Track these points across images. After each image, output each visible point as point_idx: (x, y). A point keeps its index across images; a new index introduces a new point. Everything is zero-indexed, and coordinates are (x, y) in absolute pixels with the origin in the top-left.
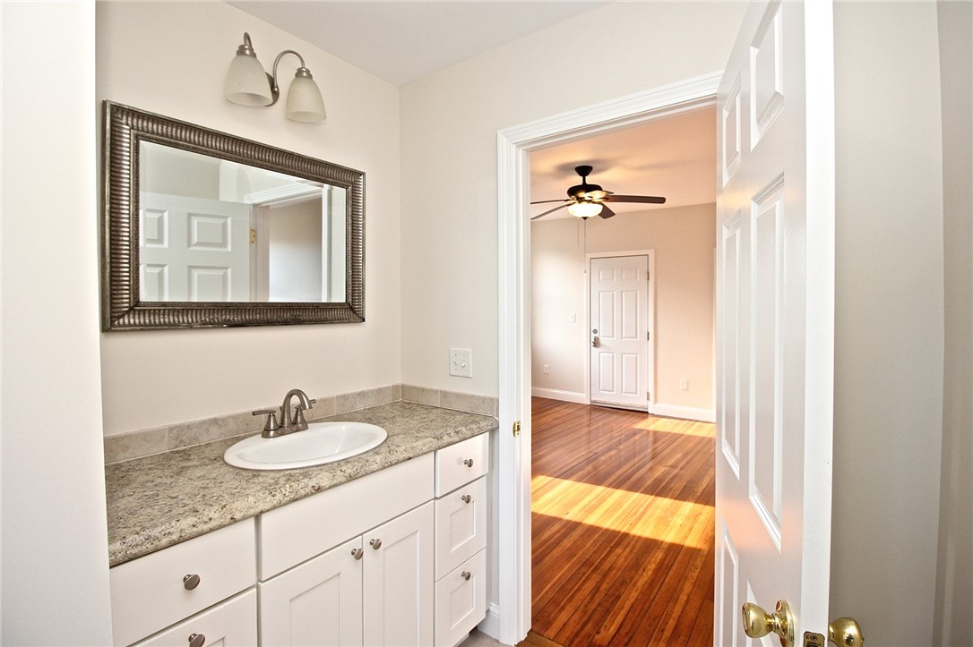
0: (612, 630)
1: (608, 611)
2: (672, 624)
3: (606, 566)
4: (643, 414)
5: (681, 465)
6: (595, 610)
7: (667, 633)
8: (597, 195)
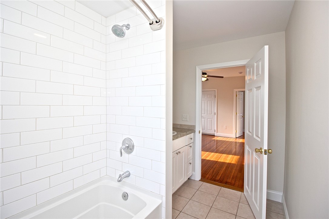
0: (219, 178)
1: (217, 175)
2: (232, 176)
3: (214, 167)
4: (214, 136)
5: (227, 147)
6: (214, 175)
7: (231, 178)
8: (206, 76)
